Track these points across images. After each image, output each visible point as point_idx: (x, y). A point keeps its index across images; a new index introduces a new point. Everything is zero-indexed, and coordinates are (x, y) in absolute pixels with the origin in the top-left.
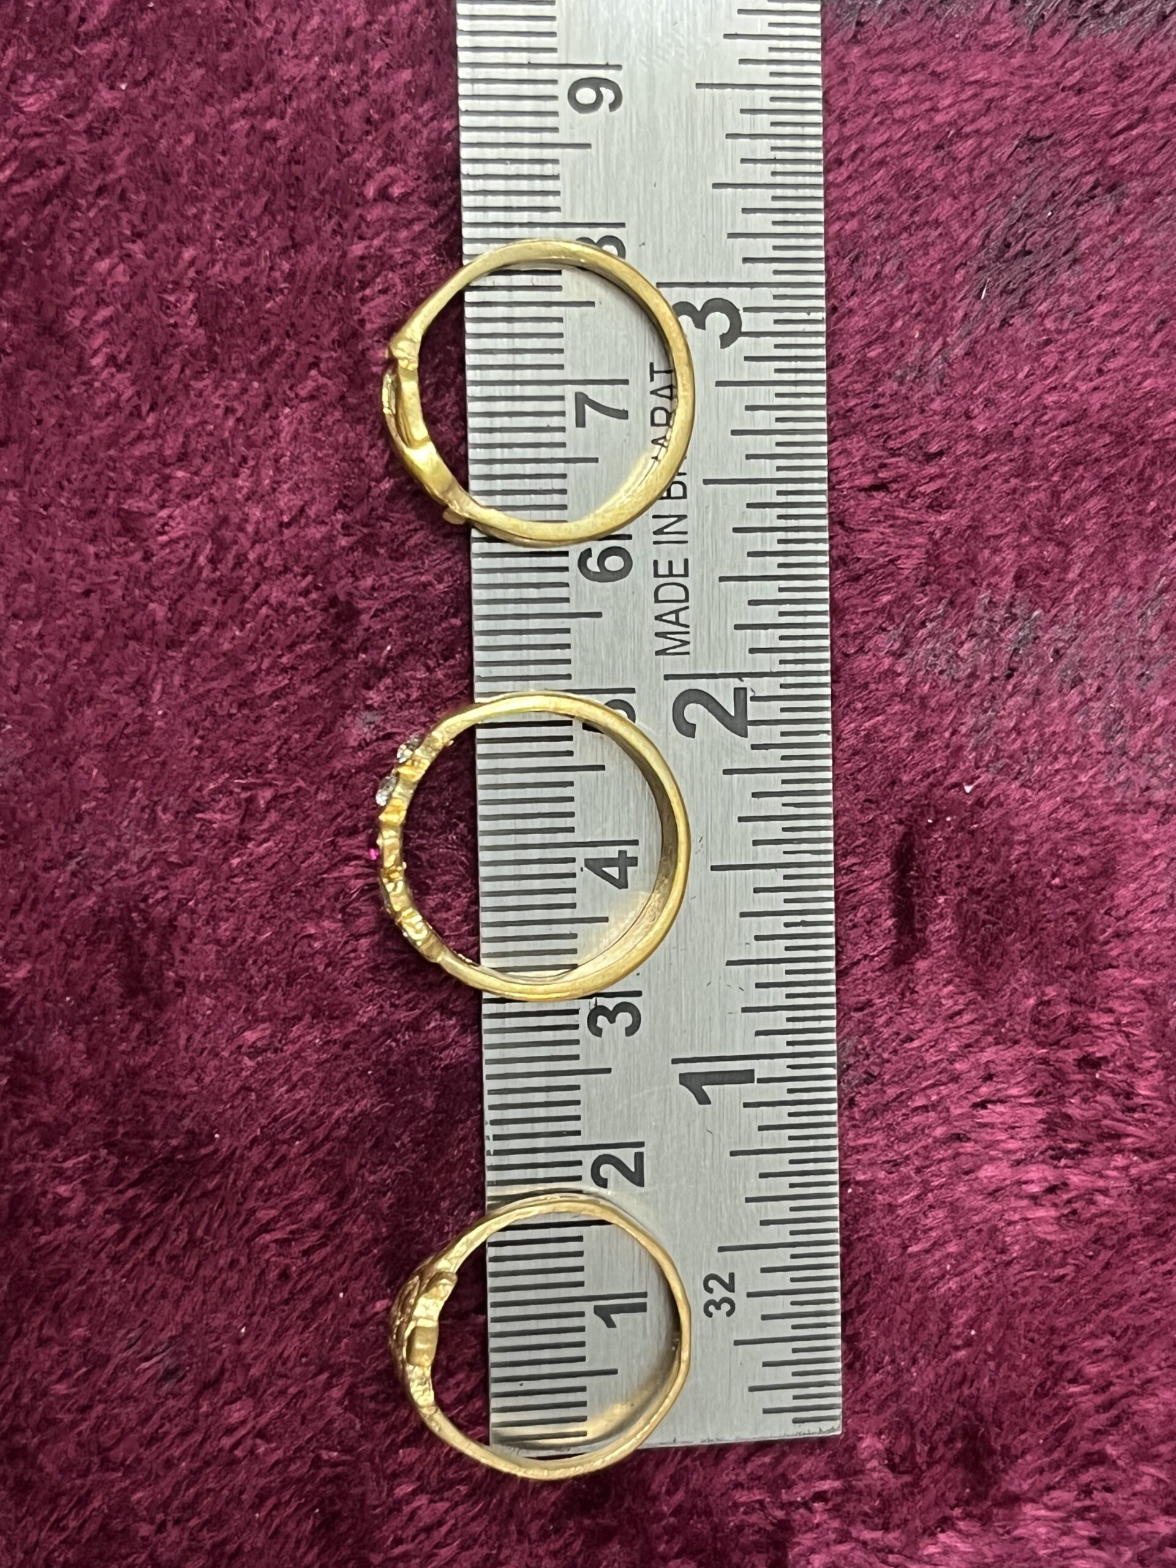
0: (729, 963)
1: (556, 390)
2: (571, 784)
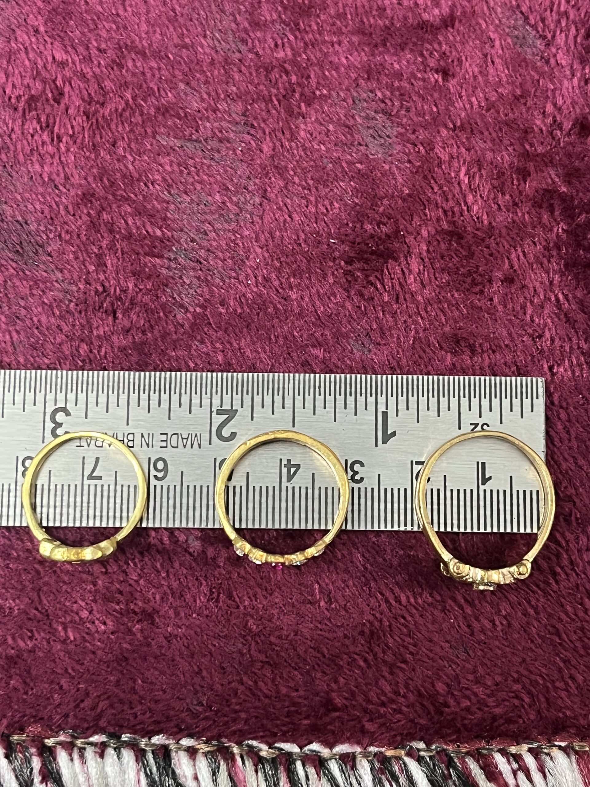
0: (335, 420)
1: (86, 488)
2: (254, 487)
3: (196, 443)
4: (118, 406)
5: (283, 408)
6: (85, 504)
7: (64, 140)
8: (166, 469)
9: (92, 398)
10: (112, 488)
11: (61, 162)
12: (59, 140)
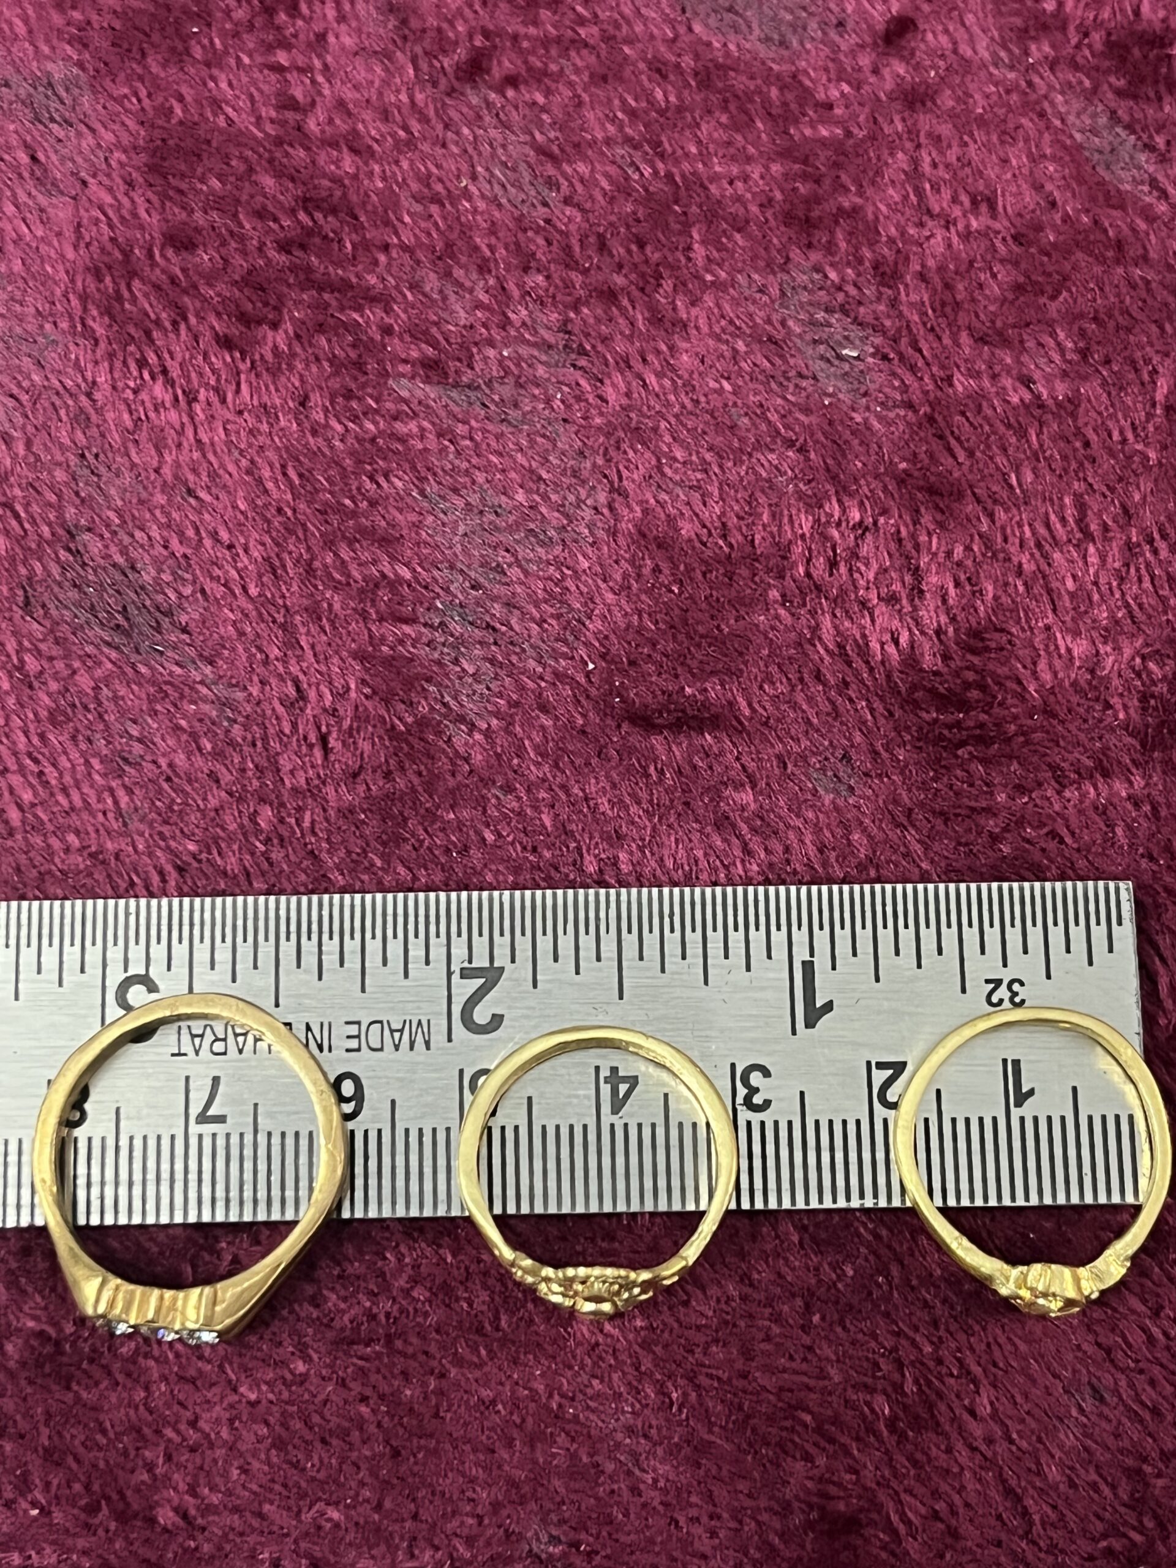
0: (706, 983)
1: (193, 1142)
2: (544, 1127)
3: (420, 1040)
4: (255, 967)
5: (599, 959)
7: (202, 395)
8: (359, 1097)
9: (202, 953)
10: (248, 1139)
11: (199, 441)
12: (192, 399)
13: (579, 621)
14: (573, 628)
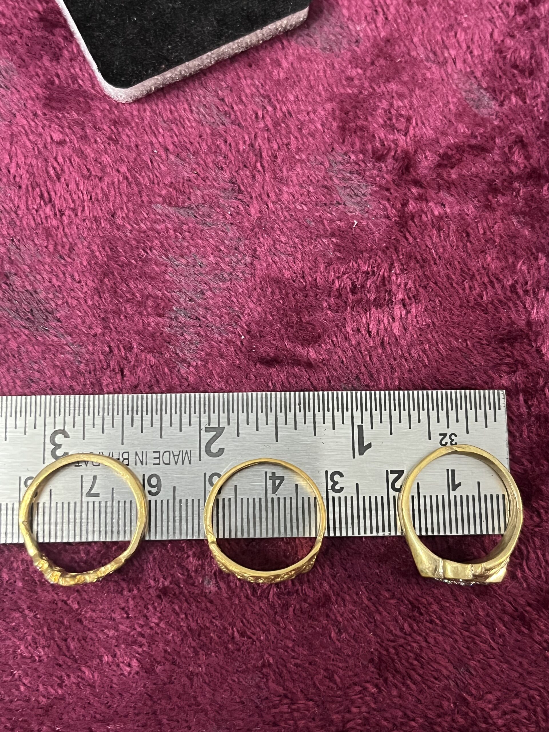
0: (315, 434)
1: (84, 505)
2: (242, 499)
3: (186, 460)
4: (113, 426)
5: (267, 424)
6: (84, 521)
7: (67, 212)
8: (159, 485)
9: (89, 420)
10: (109, 504)
11: (65, 234)
12: (62, 214)
13: (238, 316)
14: (235, 319)
